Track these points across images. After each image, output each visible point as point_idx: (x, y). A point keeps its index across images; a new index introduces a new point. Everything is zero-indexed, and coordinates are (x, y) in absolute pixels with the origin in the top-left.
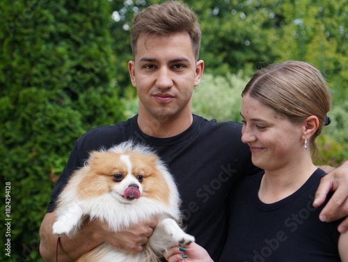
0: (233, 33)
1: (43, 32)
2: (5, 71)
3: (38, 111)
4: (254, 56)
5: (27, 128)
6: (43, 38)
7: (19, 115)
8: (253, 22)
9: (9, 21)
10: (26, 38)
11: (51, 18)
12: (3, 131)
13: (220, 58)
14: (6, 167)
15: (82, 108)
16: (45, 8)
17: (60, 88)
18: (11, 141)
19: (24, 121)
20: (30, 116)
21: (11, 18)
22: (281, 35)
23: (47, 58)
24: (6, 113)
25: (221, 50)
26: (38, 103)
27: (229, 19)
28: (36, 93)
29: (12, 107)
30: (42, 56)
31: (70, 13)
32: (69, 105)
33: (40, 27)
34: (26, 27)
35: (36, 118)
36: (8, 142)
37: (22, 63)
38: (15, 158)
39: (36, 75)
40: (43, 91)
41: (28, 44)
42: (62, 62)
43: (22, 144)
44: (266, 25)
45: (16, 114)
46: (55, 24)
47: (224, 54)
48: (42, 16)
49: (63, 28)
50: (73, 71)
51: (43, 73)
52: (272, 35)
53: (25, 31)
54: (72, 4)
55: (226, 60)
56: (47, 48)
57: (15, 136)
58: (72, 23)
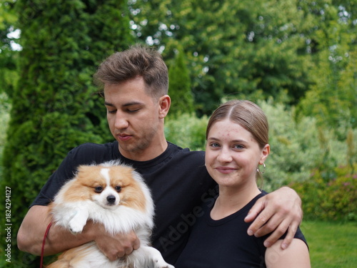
0: (268, 59)
1: (67, 59)
2: (29, 96)
3: (60, 135)
4: (289, 82)
5: (49, 151)
6: (66, 65)
7: (42, 139)
8: (288, 48)
9: (34, 49)
10: (50, 64)
11: (75, 45)
12: (27, 154)
13: (254, 84)
14: (27, 189)
15: (104, 133)
16: (69, 36)
17: (82, 113)
18: (34, 163)
19: (46, 145)
20: (52, 139)
21: (36, 46)
22: (317, 61)
23: (70, 84)
24: (29, 136)
25: (255, 76)
26: (60, 128)
27: (264, 45)
28: (59, 118)
29: (35, 131)
30: (66, 82)
31: (94, 41)
32: (90, 130)
33: (64, 54)
34: (51, 55)
35: (58, 142)
36: (30, 165)
37: (45, 88)
38: (37, 180)
39: (59, 100)
40: (66, 116)
41: (52, 70)
42: (85, 88)
43: (44, 166)
44: (301, 51)
45: (39, 138)
46: (78, 52)
47: (259, 80)
48: (66, 43)
49: (87, 55)
50: (95, 97)
51: (66, 98)
52: (307, 61)
53: (49, 58)
54: (96, 32)
55: (260, 86)
56: (71, 74)
57: (37, 158)
58: (95, 51)
